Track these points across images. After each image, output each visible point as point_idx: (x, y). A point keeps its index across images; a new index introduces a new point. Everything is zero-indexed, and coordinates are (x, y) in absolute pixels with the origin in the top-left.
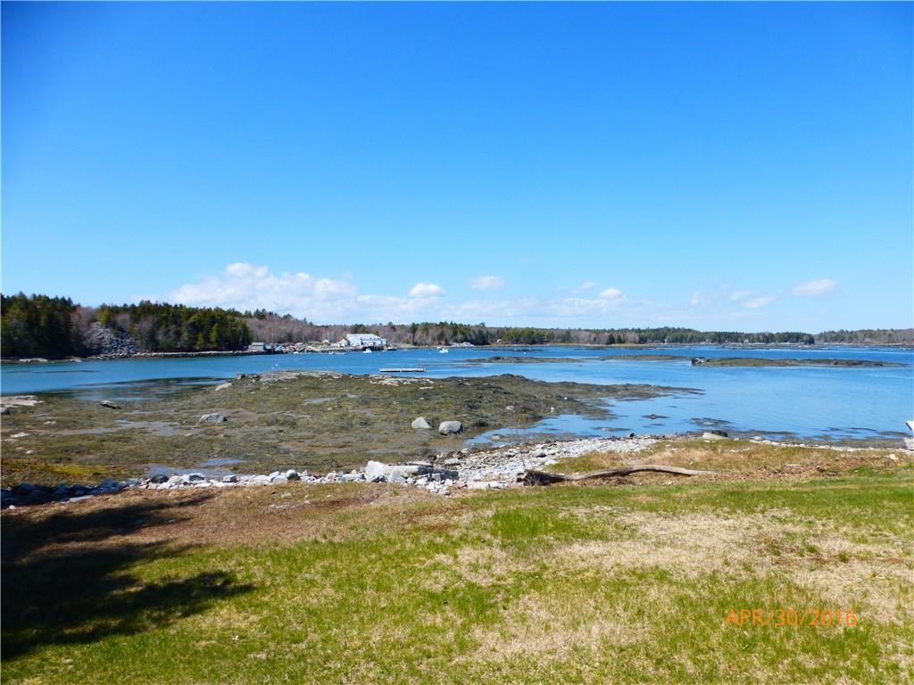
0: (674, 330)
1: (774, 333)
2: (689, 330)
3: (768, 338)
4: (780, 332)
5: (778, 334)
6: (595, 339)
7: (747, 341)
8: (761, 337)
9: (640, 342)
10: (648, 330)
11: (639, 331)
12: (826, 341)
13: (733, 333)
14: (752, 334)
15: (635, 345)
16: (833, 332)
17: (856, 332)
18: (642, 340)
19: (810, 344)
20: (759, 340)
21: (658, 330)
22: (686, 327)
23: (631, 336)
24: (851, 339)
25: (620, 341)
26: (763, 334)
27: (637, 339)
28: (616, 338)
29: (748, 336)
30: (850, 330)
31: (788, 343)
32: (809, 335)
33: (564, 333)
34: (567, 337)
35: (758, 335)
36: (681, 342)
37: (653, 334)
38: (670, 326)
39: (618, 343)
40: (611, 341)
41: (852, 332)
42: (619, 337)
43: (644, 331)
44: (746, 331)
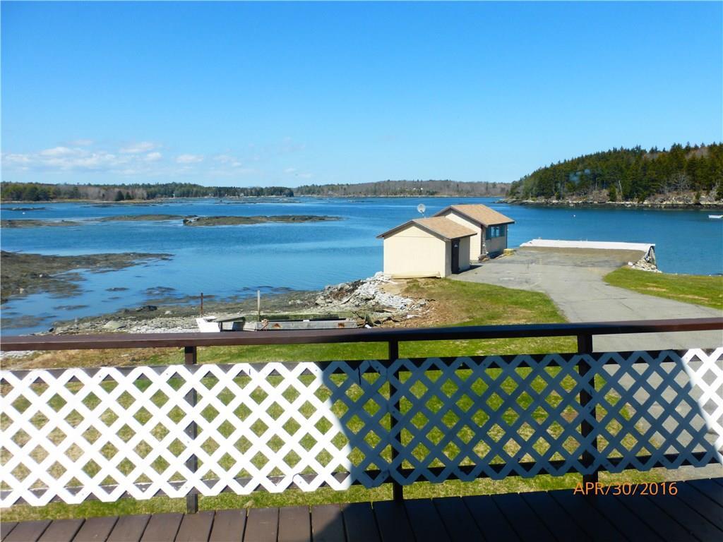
0: (181, 186)
1: (264, 187)
2: (195, 186)
3: (259, 192)
4: (268, 186)
5: (266, 188)
6: (103, 195)
7: (242, 194)
8: (253, 191)
9: (148, 198)
10: (158, 185)
11: (149, 186)
12: (302, 194)
13: (232, 188)
14: (246, 189)
15: (144, 201)
16: (307, 186)
17: (323, 186)
18: (151, 195)
19: (290, 196)
20: (252, 194)
21: (167, 185)
22: (192, 183)
23: (140, 192)
24: (319, 192)
25: (129, 198)
26: (255, 189)
27: (145, 195)
28: (125, 195)
29: (243, 190)
30: (319, 185)
31: (274, 196)
32: (289, 189)
33: (72, 189)
34: (74, 193)
35: (251, 189)
36: (188, 196)
37: (163, 189)
38: (178, 182)
39: (126, 199)
40: (120, 197)
41: (320, 186)
42: (128, 193)
43: (153, 186)
44: (242, 186)
